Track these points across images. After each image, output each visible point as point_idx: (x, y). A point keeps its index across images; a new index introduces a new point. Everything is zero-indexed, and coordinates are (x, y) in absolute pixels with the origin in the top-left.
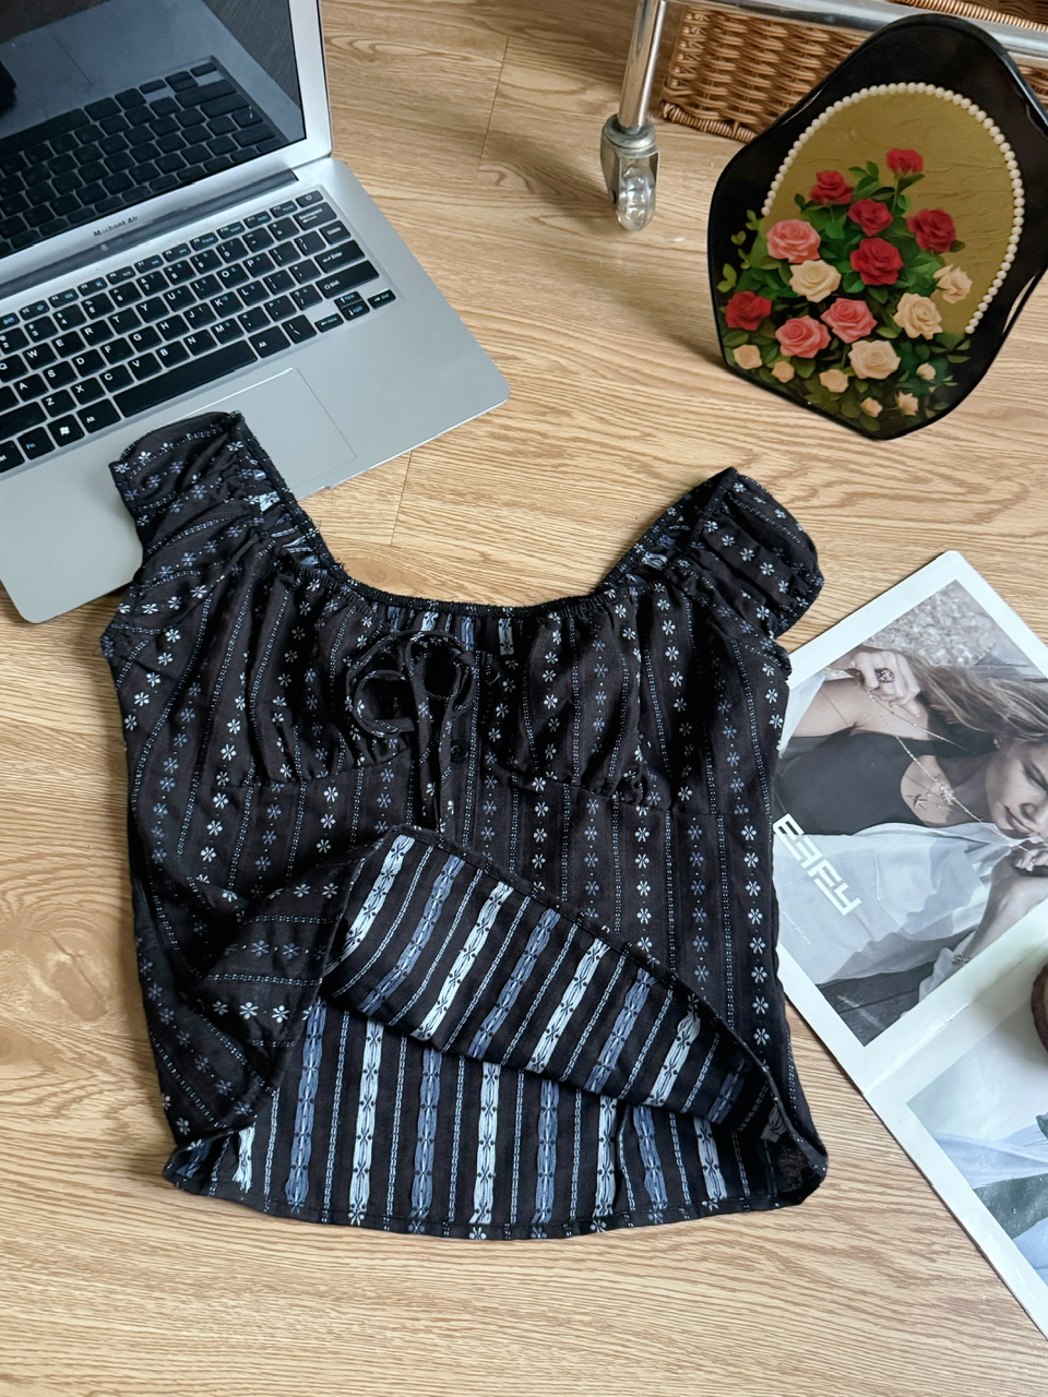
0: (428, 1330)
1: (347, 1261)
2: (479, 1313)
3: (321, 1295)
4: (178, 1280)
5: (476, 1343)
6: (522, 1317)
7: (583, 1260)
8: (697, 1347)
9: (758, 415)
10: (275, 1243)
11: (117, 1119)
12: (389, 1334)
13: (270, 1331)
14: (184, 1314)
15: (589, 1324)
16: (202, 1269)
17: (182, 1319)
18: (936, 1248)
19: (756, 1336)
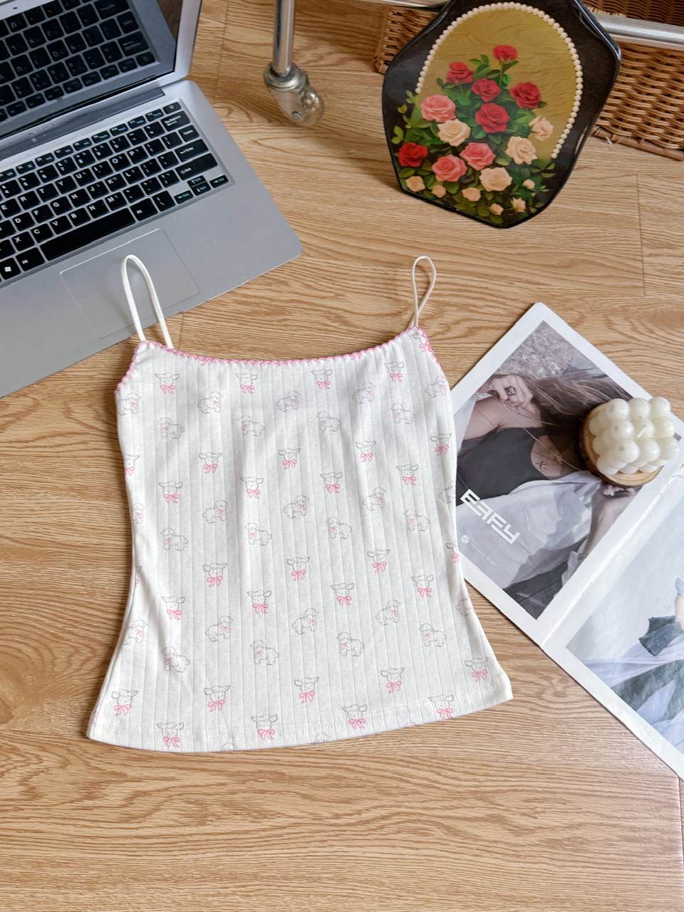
0: (234, 893)
1: (181, 857)
2: (264, 880)
3: (166, 880)
4: (76, 881)
5: (264, 898)
6: (292, 879)
7: (326, 841)
8: (398, 886)
10: (135, 851)
12: (210, 899)
13: (137, 905)
15: (331, 879)
16: (91, 872)
18: (538, 810)
19: (432, 874)
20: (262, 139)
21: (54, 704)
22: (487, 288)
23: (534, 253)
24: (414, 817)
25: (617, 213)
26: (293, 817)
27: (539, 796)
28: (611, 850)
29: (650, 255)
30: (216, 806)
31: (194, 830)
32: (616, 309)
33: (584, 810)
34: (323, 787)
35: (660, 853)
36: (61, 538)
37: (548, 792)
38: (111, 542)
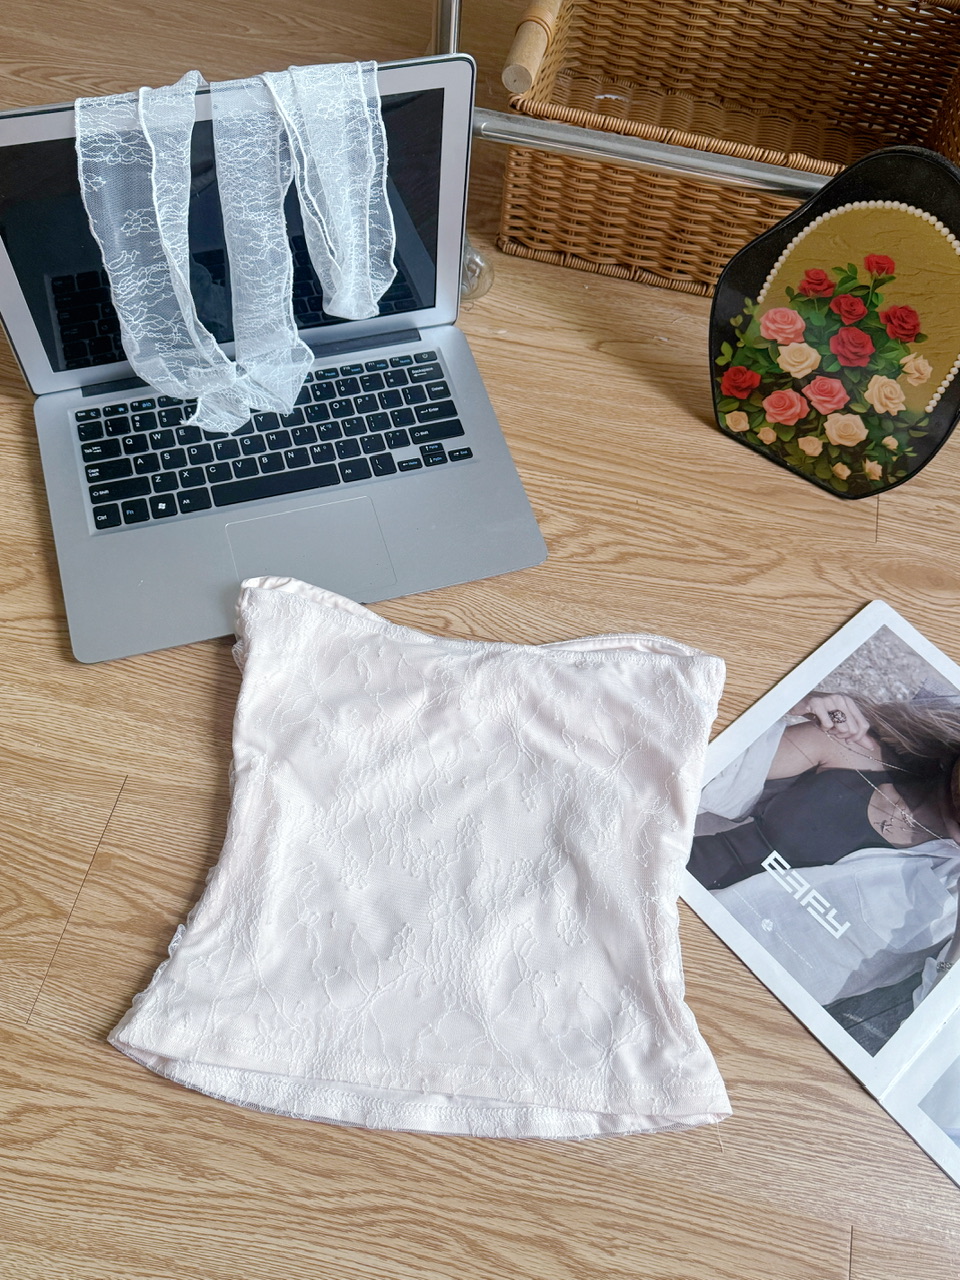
1: (67, 1213)
2: (180, 1271)
3: (38, 1243)
7: (284, 1229)
9: (551, 482)
18: (617, 1242)
22: (653, 508)
24: (424, 1218)
26: (243, 1183)
27: (622, 1221)
30: (135, 1147)
31: (96, 1175)
32: (830, 554)
33: (690, 1256)
34: (296, 1147)
36: (16, 746)
37: (638, 1218)
38: (78, 760)
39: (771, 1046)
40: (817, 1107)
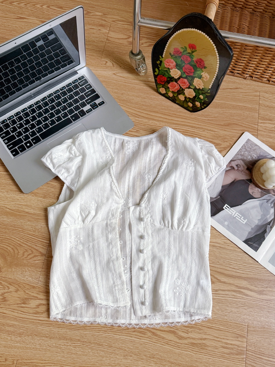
0: (70, 345)
2: (82, 342)
3: (47, 337)
4: (15, 333)
5: (81, 349)
6: (92, 343)
7: (106, 331)
8: (131, 352)
10: (37, 325)
11: (3, 296)
12: (61, 346)
13: (35, 345)
14: (16, 340)
15: (107, 346)
16: (21, 330)
17: (16, 341)
18: (189, 331)
19: (145, 349)
20: (117, 73)
21: (16, 269)
22: (194, 132)
23: (215, 120)
25: (250, 106)
28: (216, 350)
29: (261, 123)
33: (207, 333)
35: (236, 355)
36: (27, 210)
39: (227, 280)
40: (239, 295)
